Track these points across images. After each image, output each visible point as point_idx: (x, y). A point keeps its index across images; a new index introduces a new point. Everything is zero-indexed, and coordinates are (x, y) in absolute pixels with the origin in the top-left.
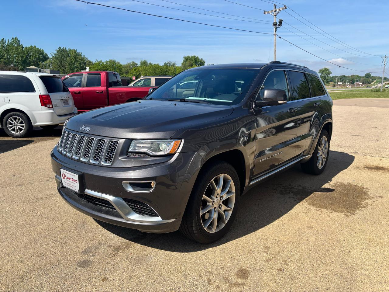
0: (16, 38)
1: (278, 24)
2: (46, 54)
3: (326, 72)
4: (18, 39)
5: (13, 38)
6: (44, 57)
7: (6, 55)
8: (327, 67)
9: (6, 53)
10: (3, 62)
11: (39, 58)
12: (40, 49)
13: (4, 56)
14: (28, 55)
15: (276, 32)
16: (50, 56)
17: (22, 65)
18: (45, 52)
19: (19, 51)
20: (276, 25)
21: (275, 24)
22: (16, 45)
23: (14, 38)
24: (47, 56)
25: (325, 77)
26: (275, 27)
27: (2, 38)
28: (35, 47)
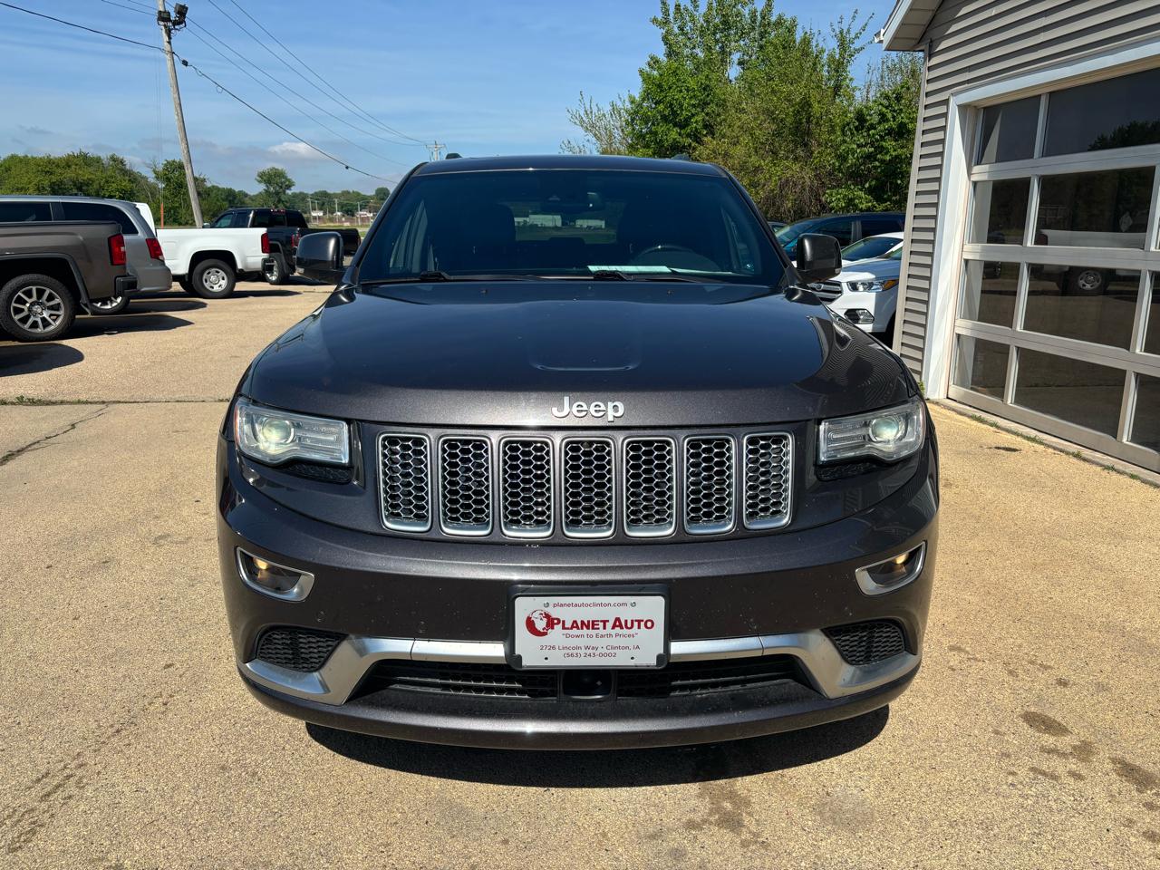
1: (173, 16)
3: (277, 180)
8: (279, 167)
15: (169, 42)
20: (169, 20)
21: (163, 17)
25: (277, 193)
26: (165, 26)
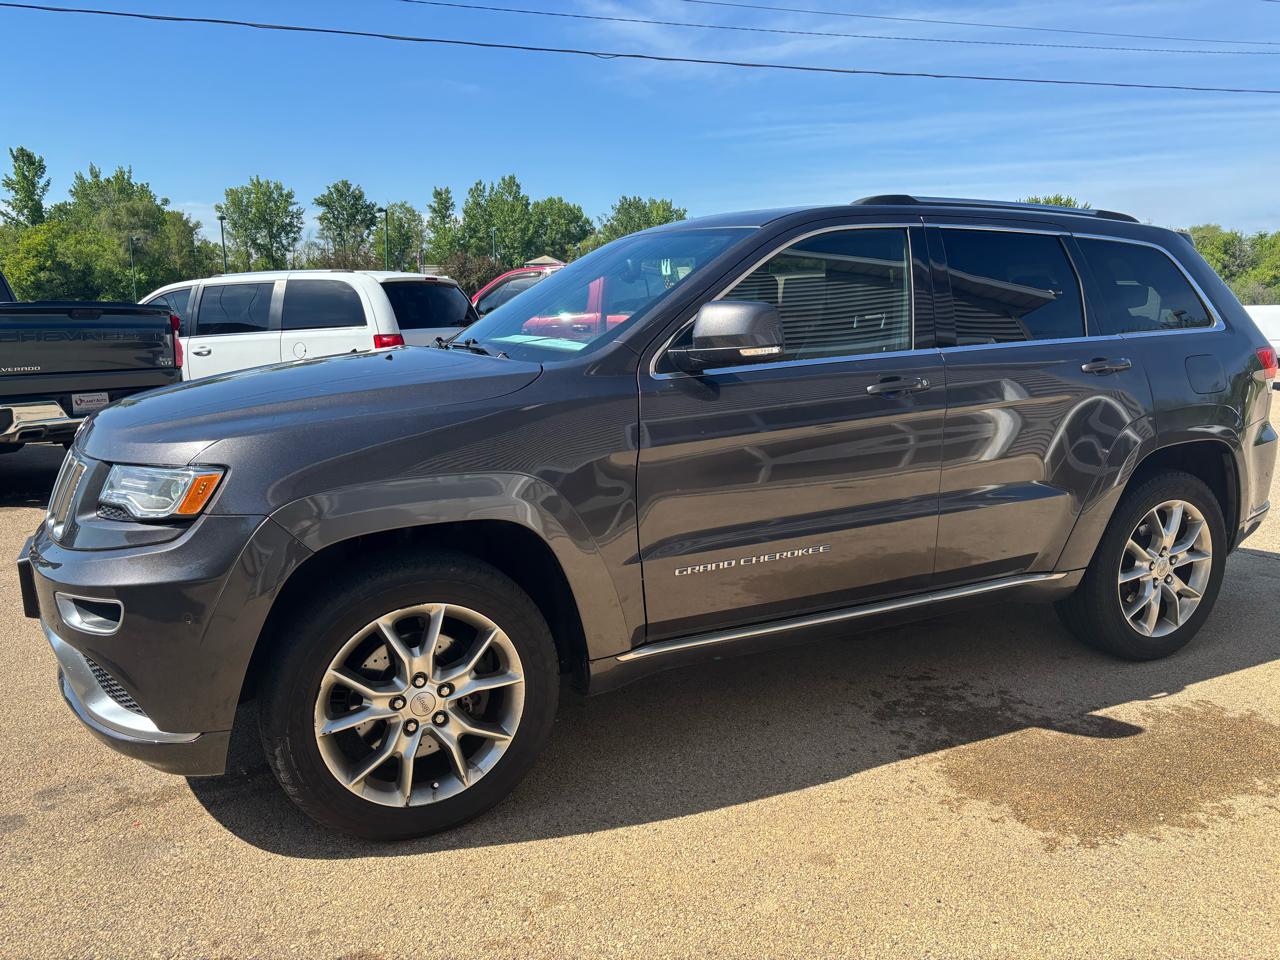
0: (512, 178)
2: (587, 221)
4: (517, 181)
5: (503, 179)
6: (581, 227)
7: (483, 228)
9: (485, 221)
10: (476, 247)
11: (568, 231)
12: (571, 205)
13: (479, 232)
14: (541, 224)
16: (598, 226)
17: (522, 255)
18: (586, 214)
19: (516, 216)
22: (510, 199)
23: (507, 178)
24: (590, 225)
27: (477, 181)
28: (561, 200)
